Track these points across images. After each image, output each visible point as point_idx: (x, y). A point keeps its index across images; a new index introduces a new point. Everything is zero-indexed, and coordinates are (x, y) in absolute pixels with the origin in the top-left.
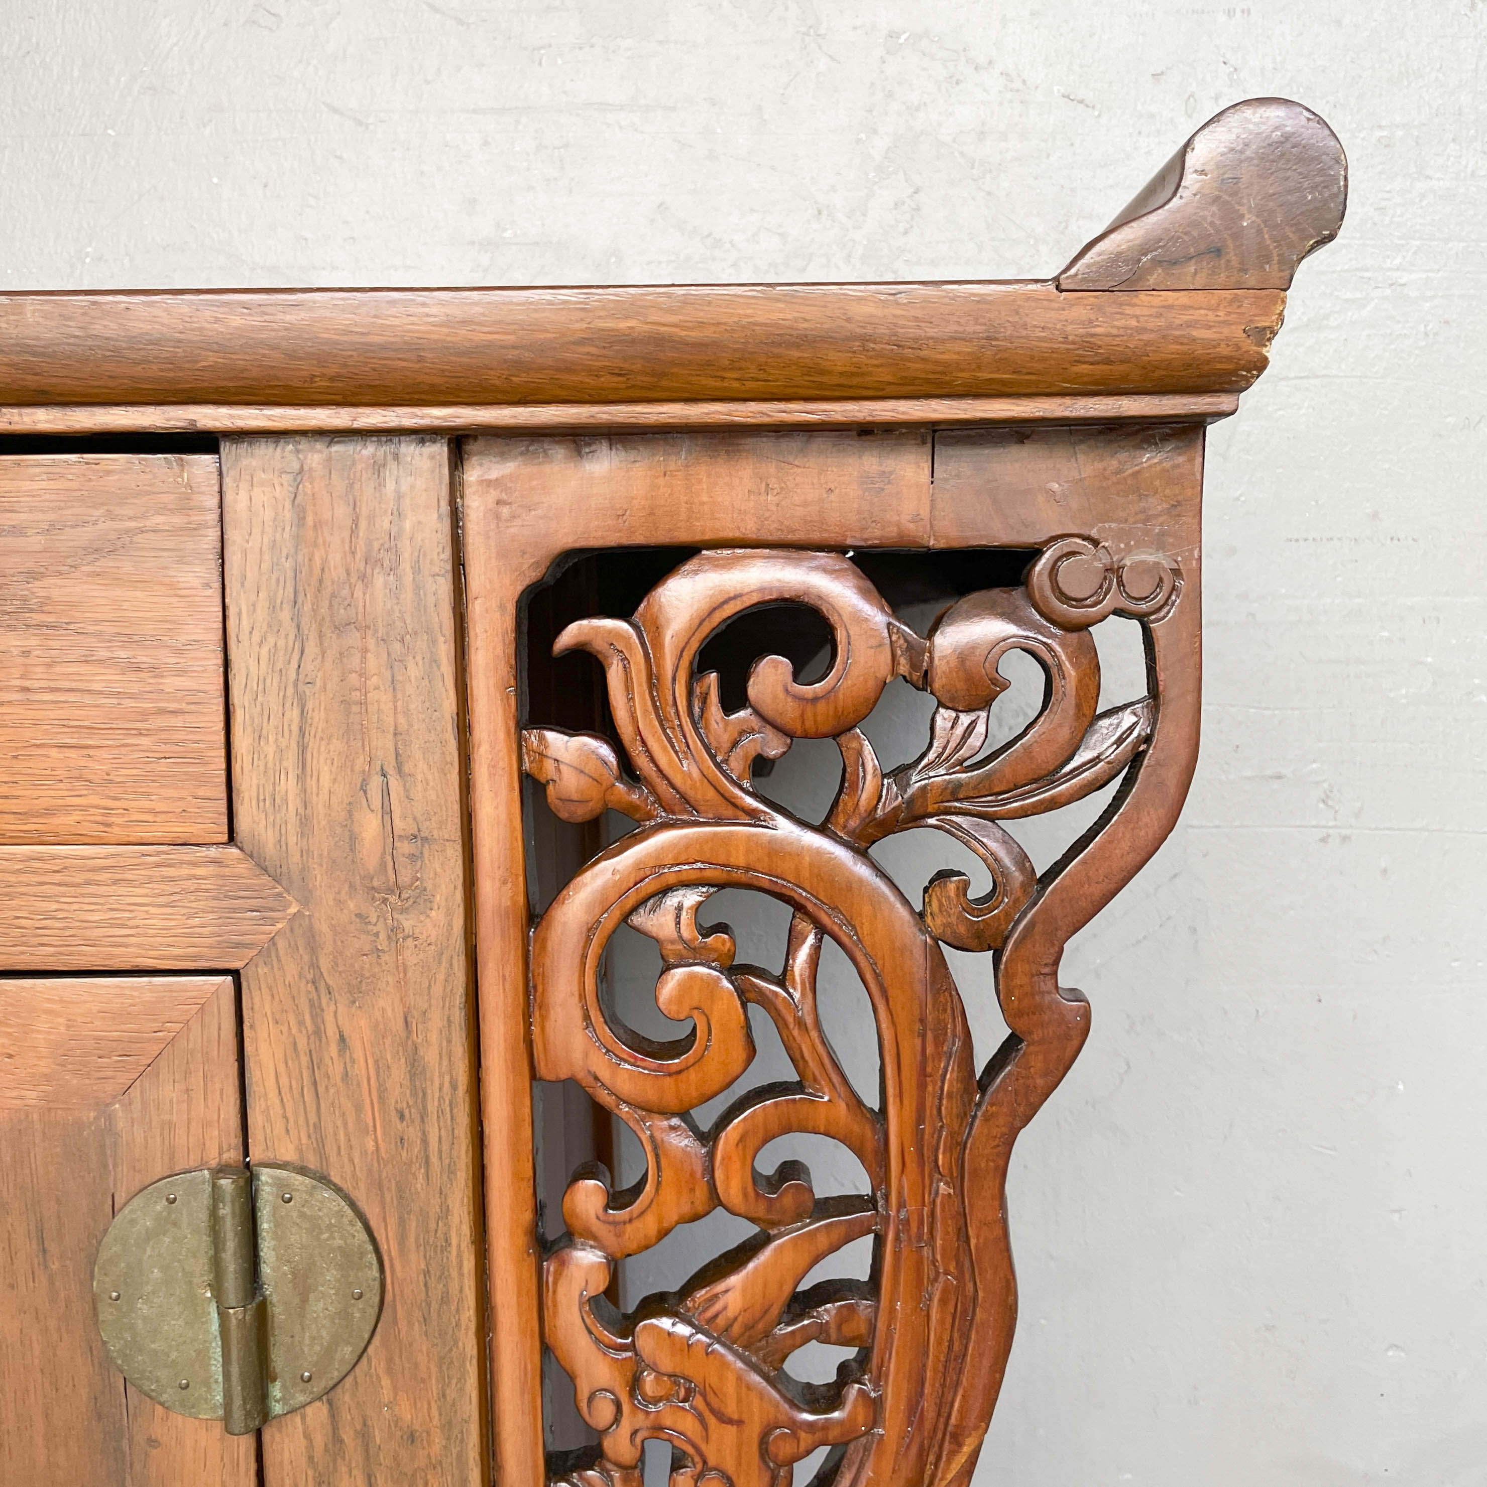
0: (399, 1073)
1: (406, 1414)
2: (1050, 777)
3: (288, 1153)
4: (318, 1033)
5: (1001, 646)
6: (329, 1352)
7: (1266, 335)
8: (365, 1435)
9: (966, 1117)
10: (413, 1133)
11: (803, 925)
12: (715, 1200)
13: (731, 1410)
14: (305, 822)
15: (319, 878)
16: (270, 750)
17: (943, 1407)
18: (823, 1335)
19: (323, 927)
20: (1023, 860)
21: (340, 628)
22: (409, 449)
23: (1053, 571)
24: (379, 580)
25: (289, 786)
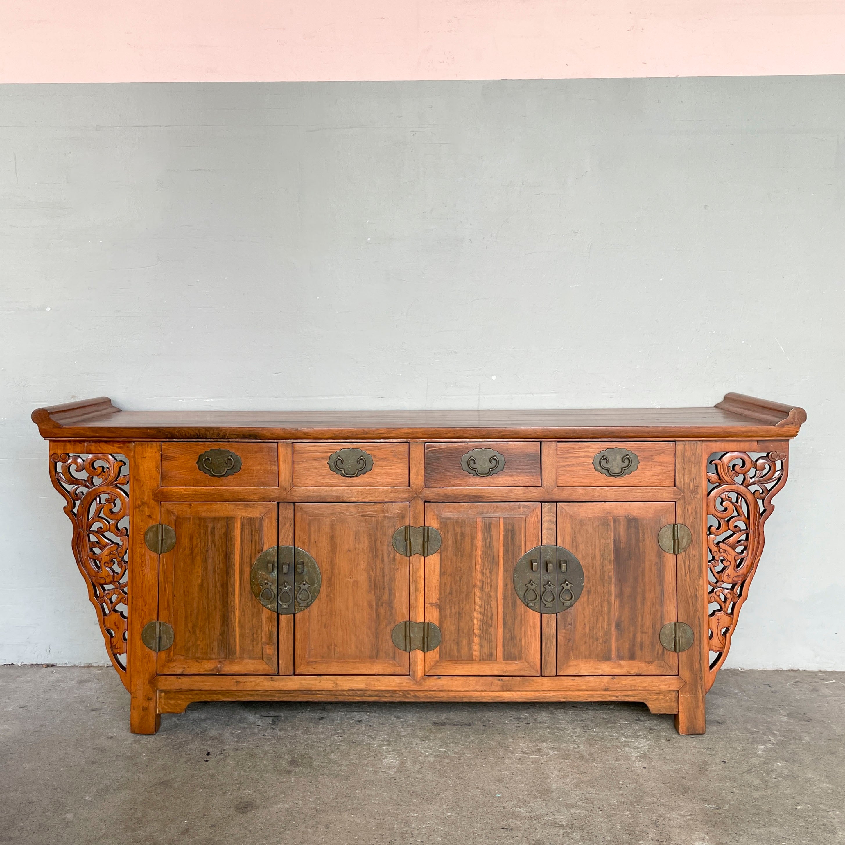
0: (694, 513)
1: (694, 553)
2: (771, 479)
3: (681, 523)
4: (685, 508)
5: (765, 463)
6: (686, 546)
7: (797, 432)
8: (689, 555)
9: (759, 519)
10: (696, 520)
11: (739, 496)
12: (729, 529)
13: (731, 553)
14: (684, 484)
15: (685, 491)
16: (680, 476)
17: (756, 553)
18: (741, 545)
19: (686, 496)
20: (766, 488)
21: (689, 462)
22: (698, 442)
23: (771, 455)
24: (693, 457)
25: (682, 480)
